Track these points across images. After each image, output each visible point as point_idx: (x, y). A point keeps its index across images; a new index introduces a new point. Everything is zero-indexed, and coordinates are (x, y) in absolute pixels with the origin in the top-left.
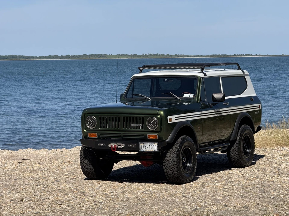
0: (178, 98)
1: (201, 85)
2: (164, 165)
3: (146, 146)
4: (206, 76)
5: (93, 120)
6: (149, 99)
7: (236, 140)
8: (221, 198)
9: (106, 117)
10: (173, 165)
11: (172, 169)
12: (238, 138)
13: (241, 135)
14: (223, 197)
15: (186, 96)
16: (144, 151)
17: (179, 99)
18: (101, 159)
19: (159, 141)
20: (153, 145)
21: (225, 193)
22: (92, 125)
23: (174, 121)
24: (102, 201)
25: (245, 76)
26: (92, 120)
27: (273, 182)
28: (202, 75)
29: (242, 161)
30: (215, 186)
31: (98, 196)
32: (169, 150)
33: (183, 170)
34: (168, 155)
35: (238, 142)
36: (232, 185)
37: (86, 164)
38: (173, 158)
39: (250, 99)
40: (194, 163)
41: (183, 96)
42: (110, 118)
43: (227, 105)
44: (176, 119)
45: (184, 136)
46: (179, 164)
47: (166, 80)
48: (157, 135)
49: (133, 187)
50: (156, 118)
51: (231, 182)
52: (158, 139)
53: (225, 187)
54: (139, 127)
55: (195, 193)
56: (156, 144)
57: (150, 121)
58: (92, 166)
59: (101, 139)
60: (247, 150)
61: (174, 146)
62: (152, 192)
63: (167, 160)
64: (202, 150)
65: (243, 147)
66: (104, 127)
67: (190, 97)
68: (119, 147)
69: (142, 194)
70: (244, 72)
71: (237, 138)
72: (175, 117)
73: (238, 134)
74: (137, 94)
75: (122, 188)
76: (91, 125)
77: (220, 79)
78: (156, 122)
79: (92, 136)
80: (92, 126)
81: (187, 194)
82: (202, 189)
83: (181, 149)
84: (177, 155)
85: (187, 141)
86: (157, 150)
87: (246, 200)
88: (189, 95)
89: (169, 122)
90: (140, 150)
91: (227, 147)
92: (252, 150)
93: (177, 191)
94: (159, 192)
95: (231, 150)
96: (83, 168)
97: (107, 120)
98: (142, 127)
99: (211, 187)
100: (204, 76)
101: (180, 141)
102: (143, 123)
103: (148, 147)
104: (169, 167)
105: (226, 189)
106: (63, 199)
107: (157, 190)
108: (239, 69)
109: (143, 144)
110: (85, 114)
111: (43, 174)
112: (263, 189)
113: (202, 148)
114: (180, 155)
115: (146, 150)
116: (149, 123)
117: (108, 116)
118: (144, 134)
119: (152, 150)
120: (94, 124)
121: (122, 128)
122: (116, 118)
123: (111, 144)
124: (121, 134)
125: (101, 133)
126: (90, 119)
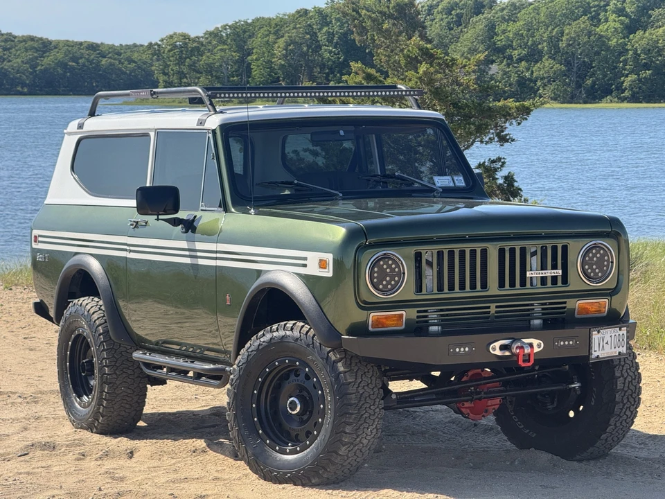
3: (603, 341)
5: (393, 267)
6: (341, 194)
9: (439, 252)
15: (441, 181)
16: (598, 357)
20: (617, 335)
22: (389, 283)
26: (389, 266)
48: (606, 300)
52: (606, 314)
67: (458, 184)
76: (384, 283)
78: (609, 257)
80: (390, 287)
86: (625, 351)
90: (592, 353)
103: (607, 343)
109: (598, 333)
115: (603, 352)
116: (587, 264)
117: (445, 248)
118: (565, 303)
119: (615, 352)
120: (396, 279)
121: (493, 289)
122: (473, 252)
123: (497, 344)
124: (489, 307)
125: (418, 312)
126: (381, 263)
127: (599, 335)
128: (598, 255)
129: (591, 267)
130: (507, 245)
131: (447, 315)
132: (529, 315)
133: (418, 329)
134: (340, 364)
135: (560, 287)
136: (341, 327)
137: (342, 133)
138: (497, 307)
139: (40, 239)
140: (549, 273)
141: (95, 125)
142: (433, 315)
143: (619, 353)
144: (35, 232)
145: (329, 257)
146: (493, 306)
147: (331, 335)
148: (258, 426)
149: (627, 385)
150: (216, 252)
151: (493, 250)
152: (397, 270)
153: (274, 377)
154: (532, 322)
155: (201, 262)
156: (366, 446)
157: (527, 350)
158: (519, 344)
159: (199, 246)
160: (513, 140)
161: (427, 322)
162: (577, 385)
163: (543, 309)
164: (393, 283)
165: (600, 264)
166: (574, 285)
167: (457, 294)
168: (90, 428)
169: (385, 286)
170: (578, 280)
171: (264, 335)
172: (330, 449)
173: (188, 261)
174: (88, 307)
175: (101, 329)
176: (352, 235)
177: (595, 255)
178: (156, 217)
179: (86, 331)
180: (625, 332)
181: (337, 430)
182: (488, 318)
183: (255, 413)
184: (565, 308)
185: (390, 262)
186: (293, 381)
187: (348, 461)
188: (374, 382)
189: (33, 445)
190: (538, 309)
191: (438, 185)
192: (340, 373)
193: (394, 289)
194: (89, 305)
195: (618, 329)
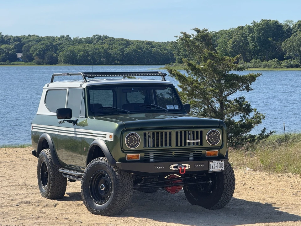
3: (214, 165)
5: (135, 138)
16: (212, 171)
20: (220, 163)
22: (134, 143)
48: (217, 151)
52: (218, 155)
76: (132, 143)
79: (132, 159)
80: (134, 145)
86: (224, 169)
88: (173, 106)
90: (209, 170)
109: (212, 162)
115: (214, 169)
116: (210, 137)
117: (155, 131)
118: (201, 151)
119: (220, 169)
120: (137, 142)
121: (174, 146)
122: (166, 133)
123: (173, 166)
124: (172, 153)
125: (145, 154)
126: (131, 136)
127: (212, 163)
128: (214, 134)
129: (211, 139)
130: (179, 131)
131: (156, 155)
132: (188, 156)
133: (145, 160)
134: (117, 172)
135: (199, 146)
136: (117, 159)
137: (133, 89)
138: (175, 153)
139: (34, 127)
140: (195, 141)
141: (52, 85)
142: (151, 155)
143: (221, 170)
144: (33, 125)
145: (112, 134)
146: (174, 152)
147: (113, 162)
148: (91, 194)
149: (228, 182)
150: (82, 132)
151: (174, 132)
152: (137, 139)
153: (97, 177)
154: (189, 158)
155: (78, 136)
156: (126, 202)
157: (183, 168)
158: (180, 166)
159: (77, 130)
160: (252, 90)
161: (149, 157)
162: (211, 182)
163: (194, 154)
164: (135, 143)
165: (215, 138)
166: (205, 145)
167: (160, 147)
168: (46, 197)
169: (132, 145)
170: (206, 143)
171: (93, 162)
172: (113, 202)
173: (74, 135)
174: (46, 152)
175: (50, 161)
176: (120, 127)
177: (213, 134)
178: (63, 120)
179: (45, 161)
180: (224, 162)
181: (115, 196)
182: (172, 156)
183: (90, 189)
184: (201, 153)
185: (134, 136)
186: (103, 178)
187: (120, 207)
188: (129, 179)
189: (21, 202)
190: (192, 153)
191: (168, 108)
192: (117, 175)
193: (136, 146)
194: (46, 151)
195: (221, 161)
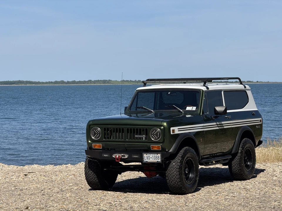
0: (181, 110)
1: (204, 98)
2: (166, 175)
3: (149, 157)
4: (209, 89)
5: (98, 131)
6: (153, 111)
7: (238, 153)
8: (223, 208)
9: (110, 128)
10: (176, 175)
11: (174, 179)
12: (240, 151)
13: (243, 148)
14: (224, 207)
15: (189, 108)
16: (147, 162)
17: (182, 112)
18: (105, 169)
19: (162, 151)
20: (156, 156)
21: (226, 202)
23: (177, 132)
24: (106, 209)
25: (247, 91)
26: (96, 131)
27: (273, 193)
28: (204, 89)
29: (244, 174)
30: (217, 197)
31: (102, 205)
32: (172, 161)
33: (186, 180)
34: (170, 166)
35: (239, 154)
36: (234, 195)
37: (90, 174)
38: (175, 169)
39: (252, 113)
40: (196, 174)
41: (186, 109)
42: (114, 129)
43: (229, 118)
44: (178, 131)
45: (187, 147)
46: (182, 175)
47: (169, 93)
48: (160, 145)
49: (136, 197)
50: (159, 129)
51: (232, 193)
52: (161, 150)
53: (227, 197)
54: (143, 137)
55: (197, 202)
56: (159, 155)
57: (153, 132)
58: (96, 177)
59: (105, 149)
60: (248, 163)
61: (177, 157)
62: (155, 201)
63: (169, 171)
64: (204, 161)
65: (245, 160)
66: (108, 138)
67: (193, 109)
68: (123, 157)
69: (145, 203)
70: (245, 87)
71: (238, 151)
72: (178, 129)
73: (239, 147)
74: (141, 107)
75: (125, 198)
77: (222, 92)
78: (159, 133)
79: (96, 147)
80: (97, 137)
81: (189, 203)
82: (204, 199)
83: (183, 161)
84: (180, 166)
85: (190, 152)
86: (160, 161)
87: (247, 209)
88: (192, 107)
89: (172, 133)
90: (144, 160)
91: (229, 159)
92: (253, 164)
93: (179, 201)
94: (161, 202)
95: (232, 163)
96: (88, 179)
97: (111, 131)
98: (146, 138)
99: (212, 197)
100: (206, 90)
101: (183, 152)
102: (146, 134)
103: (151, 158)
104: (172, 177)
105: (227, 199)
106: (68, 207)
107: (160, 199)
108: (241, 84)
109: (147, 155)
110: (90, 125)
111: (48, 185)
112: (264, 200)
113: (204, 160)
114: (182, 165)
115: (149, 160)
117: (112, 127)
118: (147, 145)
119: (155, 161)
122: (120, 129)
123: (115, 155)
124: (125, 145)
125: (105, 144)
126: (94, 130)
129: (154, 135)
130: (129, 128)
177: (155, 132)
195: (156, 154)
